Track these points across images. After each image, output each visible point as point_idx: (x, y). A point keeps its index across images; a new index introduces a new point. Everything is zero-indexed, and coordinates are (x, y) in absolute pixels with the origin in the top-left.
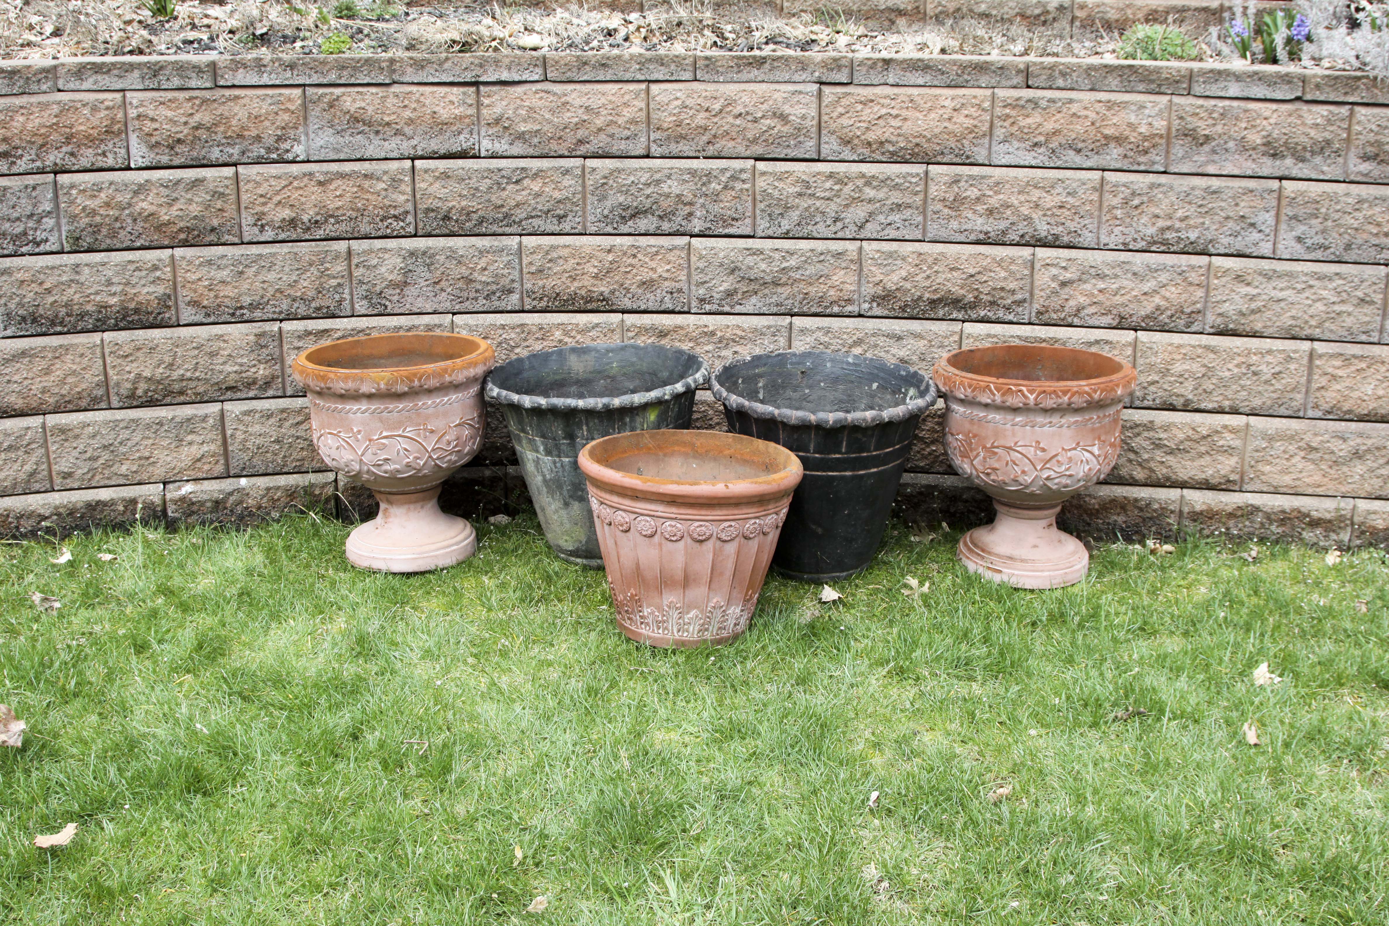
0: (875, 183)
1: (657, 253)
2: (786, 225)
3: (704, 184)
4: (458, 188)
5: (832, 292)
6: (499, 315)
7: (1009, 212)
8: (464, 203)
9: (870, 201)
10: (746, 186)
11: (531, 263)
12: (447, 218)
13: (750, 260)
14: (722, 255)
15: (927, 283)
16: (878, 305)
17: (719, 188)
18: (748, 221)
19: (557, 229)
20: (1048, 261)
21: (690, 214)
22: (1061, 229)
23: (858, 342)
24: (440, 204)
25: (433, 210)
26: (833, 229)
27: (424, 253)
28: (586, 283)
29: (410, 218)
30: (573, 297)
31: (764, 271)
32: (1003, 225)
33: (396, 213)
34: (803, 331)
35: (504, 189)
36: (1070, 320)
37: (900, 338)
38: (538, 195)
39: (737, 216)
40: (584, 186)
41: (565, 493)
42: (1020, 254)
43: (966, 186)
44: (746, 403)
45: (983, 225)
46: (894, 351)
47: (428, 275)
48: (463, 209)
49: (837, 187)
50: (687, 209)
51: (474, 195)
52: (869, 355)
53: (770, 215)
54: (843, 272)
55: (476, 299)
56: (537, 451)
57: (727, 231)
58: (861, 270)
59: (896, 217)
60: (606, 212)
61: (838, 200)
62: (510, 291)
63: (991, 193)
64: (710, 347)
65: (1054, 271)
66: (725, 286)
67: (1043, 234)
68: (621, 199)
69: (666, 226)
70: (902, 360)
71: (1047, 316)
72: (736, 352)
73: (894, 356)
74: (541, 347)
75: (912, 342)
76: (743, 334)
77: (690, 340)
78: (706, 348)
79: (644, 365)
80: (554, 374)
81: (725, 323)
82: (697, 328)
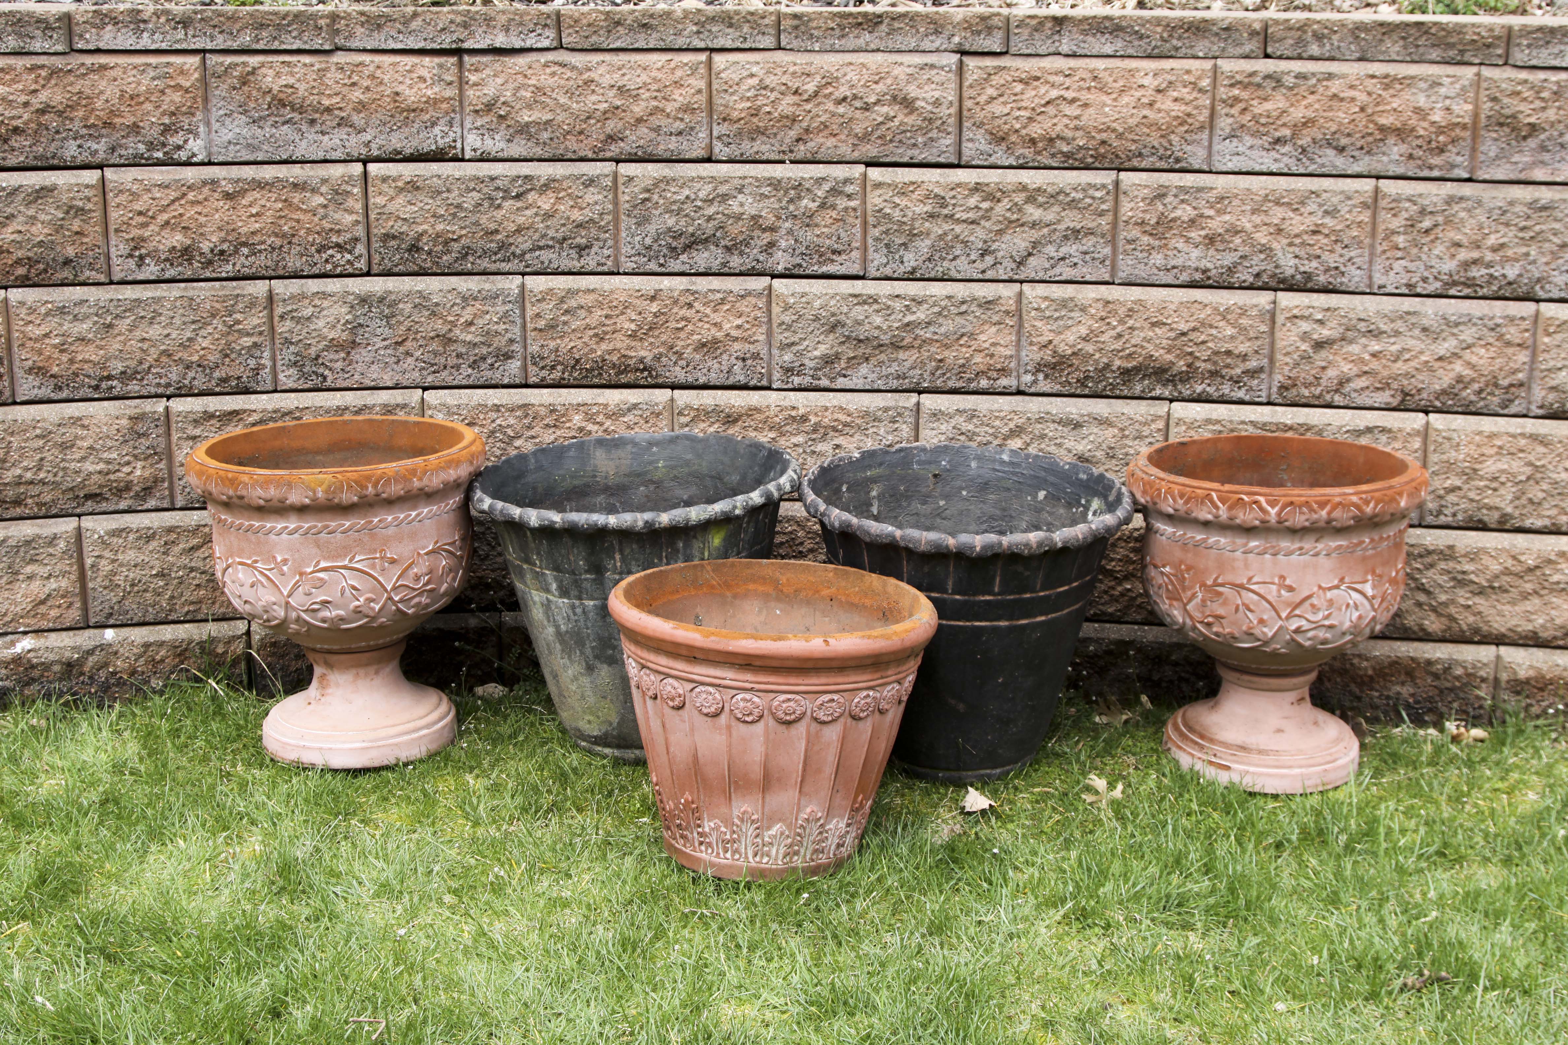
0: (1041, 199)
1: (723, 301)
2: (911, 260)
3: (791, 201)
4: (431, 204)
5: (978, 359)
6: (491, 391)
7: (1237, 240)
8: (440, 227)
9: (1034, 225)
10: (852, 204)
11: (538, 315)
12: (414, 248)
13: (859, 312)
14: (817, 304)
15: (1118, 345)
16: (1046, 377)
17: (813, 206)
18: (855, 254)
19: (576, 265)
20: (1295, 312)
21: (772, 244)
22: (1314, 264)
23: (1016, 432)
24: (405, 228)
25: (394, 237)
26: (980, 265)
27: (382, 300)
28: (619, 345)
29: (360, 249)
30: (600, 365)
31: (878, 328)
32: (1229, 259)
33: (340, 240)
34: (936, 415)
35: (499, 207)
36: (1328, 397)
37: (1077, 426)
38: (548, 216)
39: (841, 248)
40: (616, 202)
41: (588, 651)
42: (1255, 301)
43: (1176, 202)
44: (855, 521)
45: (1199, 259)
46: (1068, 444)
47: (387, 332)
48: (438, 236)
49: (985, 205)
50: (767, 237)
51: (454, 215)
52: (1032, 450)
53: (887, 246)
54: (994, 329)
55: (458, 367)
56: (547, 591)
57: (824, 269)
58: (1021, 325)
59: (1072, 249)
60: (648, 241)
61: (987, 224)
62: (508, 356)
63: (1211, 213)
64: (800, 439)
65: (1305, 326)
66: (822, 350)
67: (1289, 272)
68: (671, 222)
69: (736, 262)
70: (1081, 458)
71: (1294, 392)
72: (838, 446)
73: (1070, 451)
74: (552, 438)
75: (1095, 430)
76: (849, 419)
77: (771, 429)
78: (795, 440)
79: (704, 464)
80: (572, 477)
81: (822, 404)
82: (782, 411)
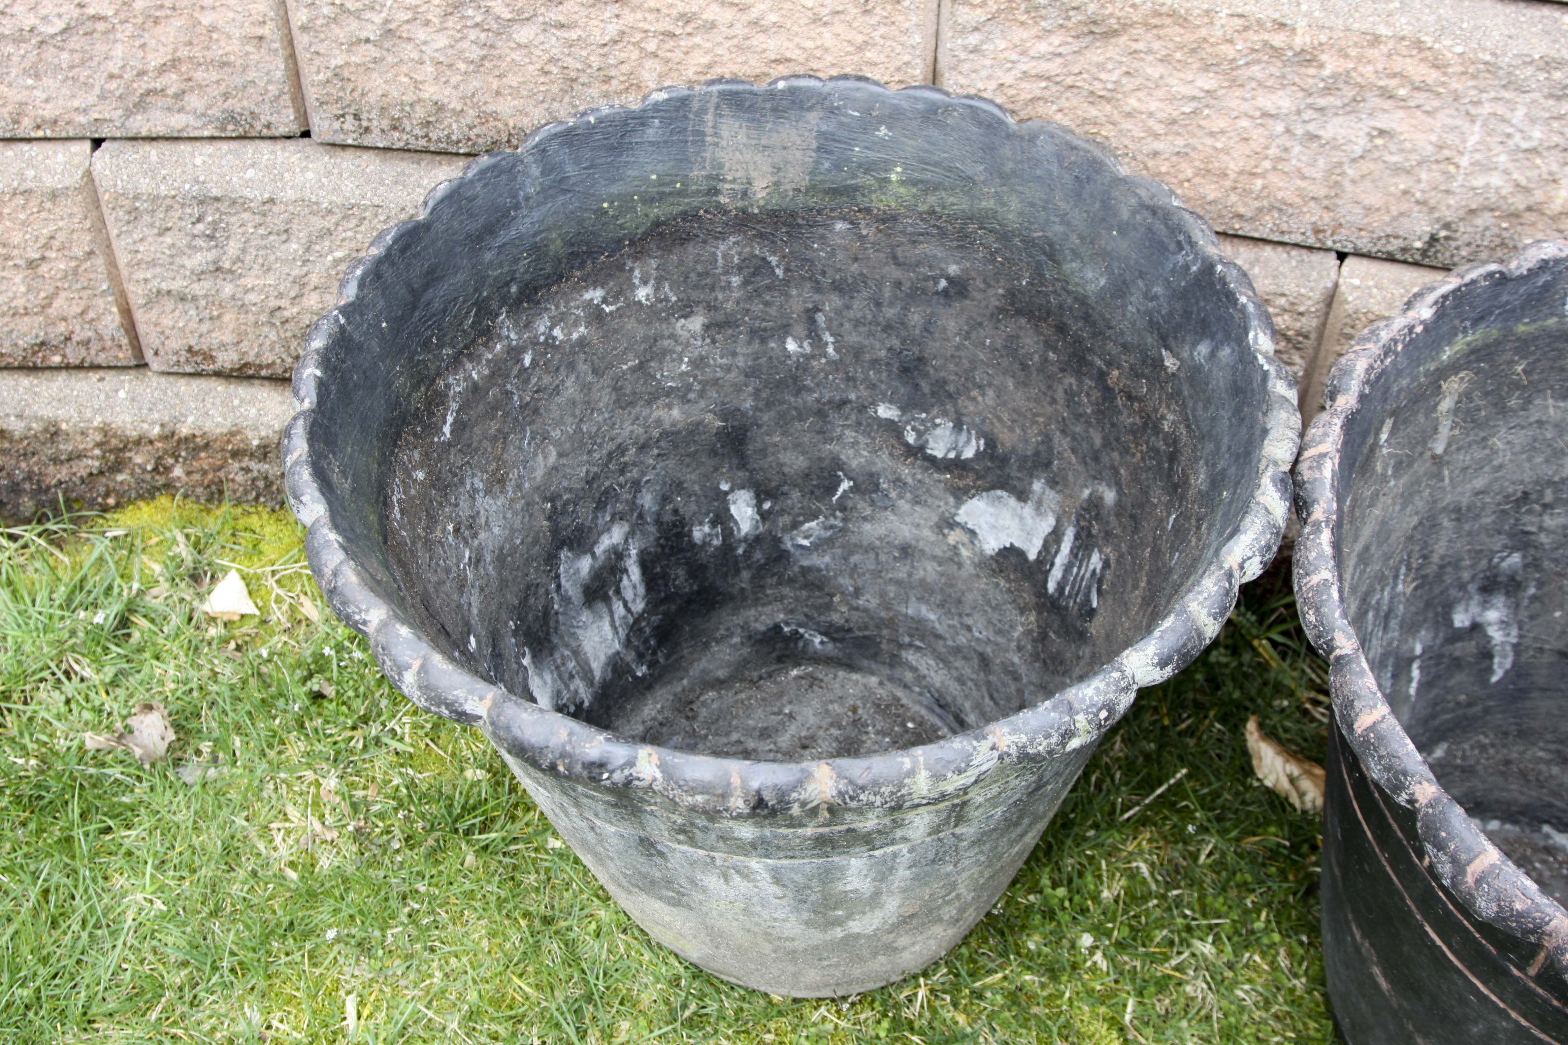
74: (612, 30)
77: (1206, 68)
78: (1266, 102)
79: (1014, 203)
80: (649, 201)
81: (1365, 27)
82: (1246, 29)
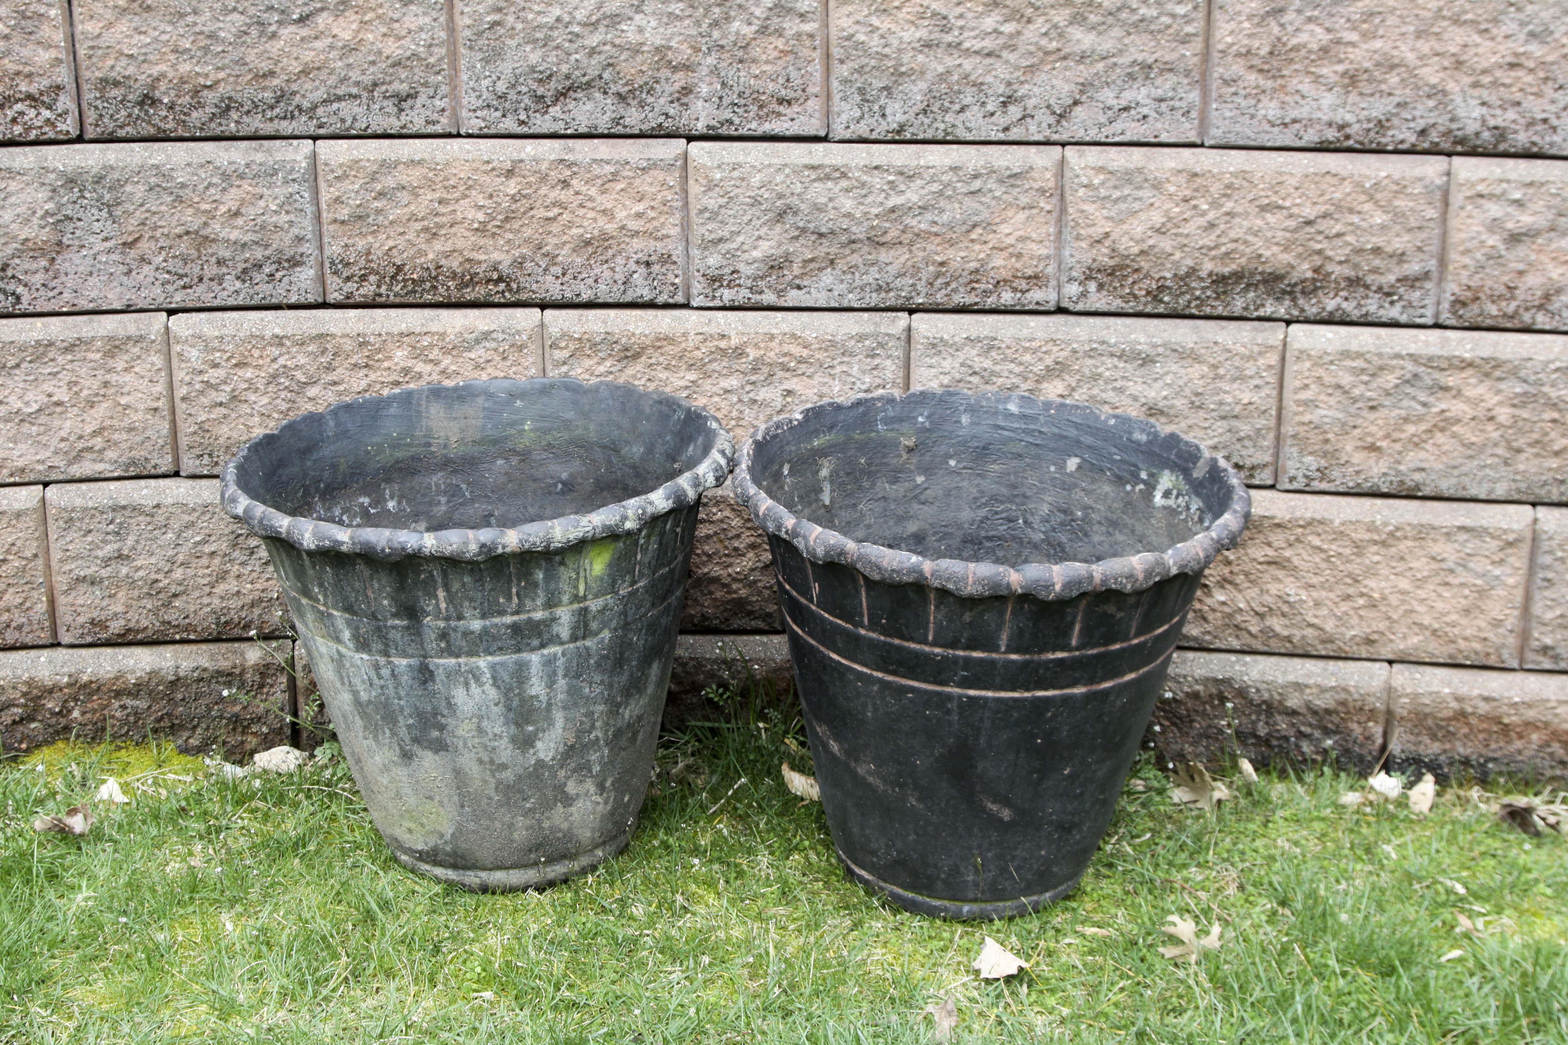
0: (1093, 18)
1: (615, 177)
2: (896, 114)
3: (715, 24)
4: (170, 32)
5: (998, 261)
6: (270, 315)
7: (1393, 79)
8: (185, 68)
9: (1083, 58)
10: (808, 27)
11: (337, 200)
12: (148, 100)
13: (819, 192)
14: (756, 180)
15: (1209, 240)
16: (1101, 287)
17: (748, 31)
18: (813, 105)
19: (393, 124)
20: (1481, 188)
21: (686, 91)
22: (1511, 114)
23: (1058, 370)
24: (131, 70)
25: (116, 84)
26: (1001, 120)
27: (99, 180)
28: (460, 244)
29: (65, 102)
30: (434, 275)
31: (848, 215)
32: (1379, 108)
33: (33, 89)
34: (936, 346)
35: (274, 35)
36: (1527, 318)
37: (1147, 361)
38: (349, 49)
39: (791, 94)
40: (451, 29)
41: (403, 732)
42: (1418, 172)
43: (1299, 21)
45: (1334, 108)
46: (1134, 388)
47: (110, 228)
48: (183, 81)
49: (1009, 28)
50: (680, 79)
51: (206, 49)
52: (1080, 396)
53: (861, 91)
54: (1022, 216)
55: (220, 279)
56: (338, 640)
57: (768, 127)
58: (1063, 211)
59: (1140, 93)
60: (501, 87)
61: (1012, 57)
62: (295, 262)
63: (1354, 37)
64: (733, 382)
65: (1494, 210)
66: (764, 249)
67: (1472, 127)
68: (534, 57)
69: (634, 118)
70: (1153, 411)
71: (1475, 308)
72: (789, 393)
73: (1135, 399)
74: (363, 384)
75: (1174, 368)
76: (805, 353)
77: (689, 367)
78: (725, 383)
79: (592, 427)
80: (393, 447)
81: (766, 330)
82: (705, 340)
